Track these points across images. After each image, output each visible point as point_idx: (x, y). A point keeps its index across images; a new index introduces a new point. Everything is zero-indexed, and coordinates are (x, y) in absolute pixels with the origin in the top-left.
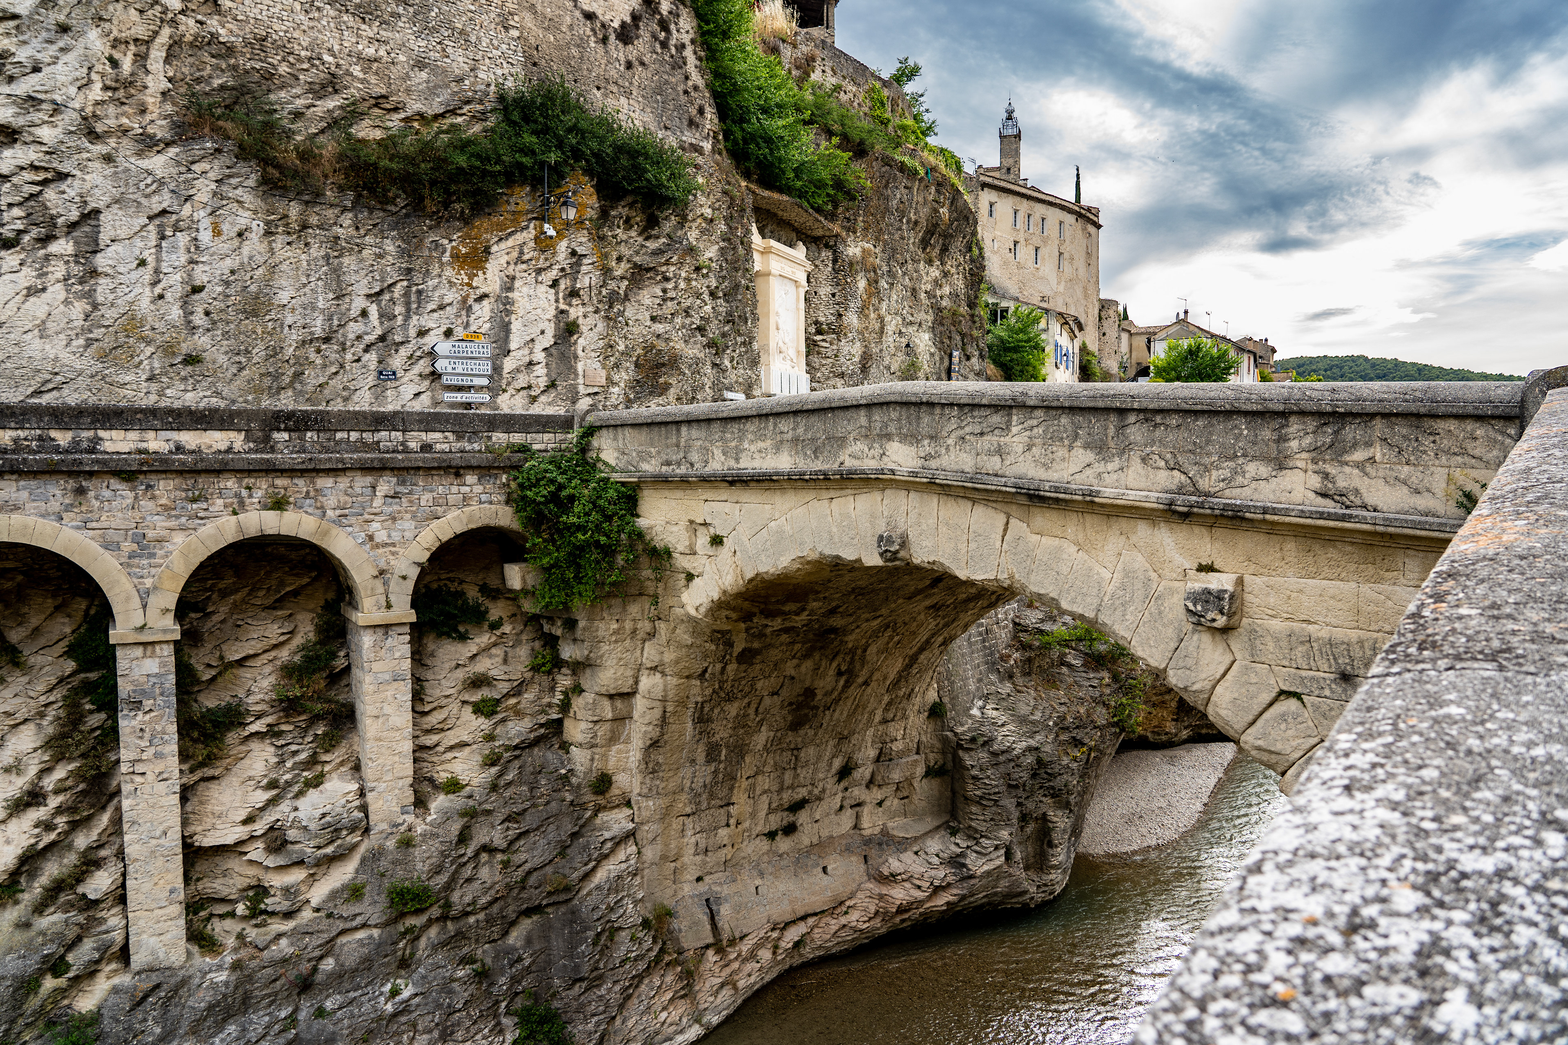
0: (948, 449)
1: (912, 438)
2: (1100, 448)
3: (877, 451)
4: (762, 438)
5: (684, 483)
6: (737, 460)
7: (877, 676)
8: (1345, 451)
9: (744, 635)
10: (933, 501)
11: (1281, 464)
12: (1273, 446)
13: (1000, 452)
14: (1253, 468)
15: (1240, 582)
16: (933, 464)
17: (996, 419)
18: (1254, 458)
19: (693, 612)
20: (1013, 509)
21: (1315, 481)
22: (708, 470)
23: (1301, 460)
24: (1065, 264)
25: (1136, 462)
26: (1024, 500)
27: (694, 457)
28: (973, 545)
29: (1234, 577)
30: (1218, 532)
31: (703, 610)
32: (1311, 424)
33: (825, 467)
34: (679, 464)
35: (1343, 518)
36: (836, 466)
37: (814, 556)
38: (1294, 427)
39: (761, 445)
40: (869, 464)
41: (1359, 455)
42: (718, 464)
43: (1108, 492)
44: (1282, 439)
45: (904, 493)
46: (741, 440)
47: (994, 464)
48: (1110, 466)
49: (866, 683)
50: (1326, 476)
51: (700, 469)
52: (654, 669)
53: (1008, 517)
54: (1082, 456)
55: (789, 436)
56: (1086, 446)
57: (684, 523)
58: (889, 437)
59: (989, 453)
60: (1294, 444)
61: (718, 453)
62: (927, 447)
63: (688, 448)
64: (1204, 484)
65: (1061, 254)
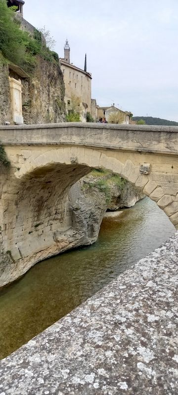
0: (87, 138)
1: (79, 135)
2: (123, 138)
3: (69, 138)
4: (38, 134)
5: (16, 145)
6: (31, 140)
7: (57, 193)
8: (171, 139)
9: (29, 183)
10: (83, 150)
11: (159, 142)
12: (158, 138)
13: (100, 139)
14: (154, 142)
15: (151, 165)
16: (84, 141)
17: (99, 131)
18: (154, 141)
19: (18, 177)
20: (102, 151)
21: (166, 145)
22: (22, 142)
23: (163, 141)
24: (83, 89)
25: (130, 141)
26: (105, 149)
27: (18, 139)
28: (93, 159)
29: (149, 164)
30: (146, 155)
31: (21, 177)
32: (165, 134)
33: (56, 142)
34: (14, 140)
35: (171, 152)
36: (59, 141)
37: (53, 163)
38: (162, 134)
39: (37, 136)
40: (68, 141)
41: (174, 140)
42: (25, 140)
43: (125, 147)
44: (160, 137)
45: (76, 148)
46: (31, 135)
47: (99, 141)
48: (125, 142)
49: (54, 195)
50: (168, 144)
51: (20, 142)
52: (5, 192)
53: (101, 153)
54: (119, 140)
55: (46, 134)
56: (119, 138)
57: (15, 156)
58: (72, 135)
59: (97, 139)
60: (162, 138)
61: (25, 138)
62: (82, 137)
63: (16, 136)
64: (144, 146)
65: (82, 86)
